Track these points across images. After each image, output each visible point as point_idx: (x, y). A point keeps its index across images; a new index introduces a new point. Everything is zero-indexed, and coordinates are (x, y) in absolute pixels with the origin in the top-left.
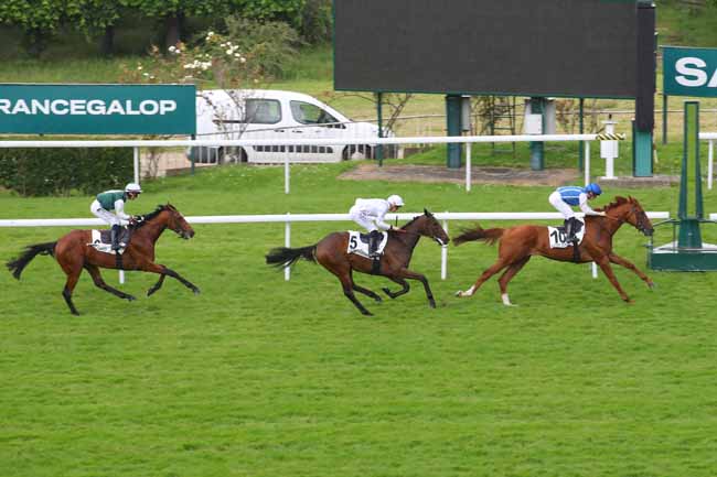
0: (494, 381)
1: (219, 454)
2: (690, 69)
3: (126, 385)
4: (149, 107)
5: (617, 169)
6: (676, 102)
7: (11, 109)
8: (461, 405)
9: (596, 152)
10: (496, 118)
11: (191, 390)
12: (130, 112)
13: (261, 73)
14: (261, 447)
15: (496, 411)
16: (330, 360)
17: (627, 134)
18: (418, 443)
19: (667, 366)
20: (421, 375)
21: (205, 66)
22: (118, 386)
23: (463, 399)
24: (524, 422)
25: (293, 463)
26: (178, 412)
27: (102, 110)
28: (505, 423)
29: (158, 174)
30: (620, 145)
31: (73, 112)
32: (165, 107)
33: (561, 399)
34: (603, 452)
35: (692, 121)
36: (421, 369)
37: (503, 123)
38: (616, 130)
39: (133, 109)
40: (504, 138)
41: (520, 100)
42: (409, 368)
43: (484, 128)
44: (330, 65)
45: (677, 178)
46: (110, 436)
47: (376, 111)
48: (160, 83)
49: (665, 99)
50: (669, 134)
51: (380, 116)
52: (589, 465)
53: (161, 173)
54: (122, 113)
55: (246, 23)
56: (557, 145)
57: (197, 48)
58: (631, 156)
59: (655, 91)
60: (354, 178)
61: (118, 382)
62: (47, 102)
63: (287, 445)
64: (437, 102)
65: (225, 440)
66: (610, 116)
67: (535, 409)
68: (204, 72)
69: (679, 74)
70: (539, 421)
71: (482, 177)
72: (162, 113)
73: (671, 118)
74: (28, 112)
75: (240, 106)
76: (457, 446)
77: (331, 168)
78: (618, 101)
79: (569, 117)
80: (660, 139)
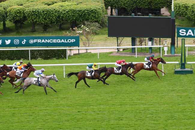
0: (143, 98)
1: (86, 113)
2: (182, 32)
3: (66, 99)
4: (70, 41)
5: (167, 53)
6: (180, 39)
7: (41, 42)
8: (136, 103)
9: (163, 49)
10: (142, 42)
11: (79, 100)
12: (66, 42)
13: (93, 33)
14: (94, 112)
15: (143, 104)
16: (108, 93)
17: (170, 45)
18: (127, 111)
19: (178, 94)
20: (127, 96)
21: (81, 32)
22: (64, 99)
23: (136, 101)
24: (148, 106)
25: (101, 115)
26: (77, 104)
27: (60, 42)
28: (145, 106)
30: (168, 48)
31: (54, 42)
32: (73, 41)
33: (156, 101)
34: (166, 112)
35: (183, 43)
36: (127, 95)
37: (143, 43)
38: (167, 45)
40: (143, 46)
41: (147, 39)
42: (125, 95)
43: (139, 44)
44: (107, 31)
45: (180, 55)
46: (63, 109)
47: (117, 41)
48: (72, 36)
49: (177, 38)
50: (178, 45)
51: (118, 42)
52: (163, 115)
53: (72, 54)
54: (64, 42)
55: (89, 23)
56: (155, 48)
57: (79, 28)
58: (170, 50)
59: (175, 36)
60: (113, 55)
61: (64, 98)
62: (48, 40)
63: (100, 111)
64: (129, 39)
65: (86, 110)
66: (166, 42)
67: (151, 103)
68: (81, 33)
69: (180, 33)
70: (152, 106)
71: (139, 55)
73: (179, 42)
74: (45, 42)
75: (88, 40)
76: (135, 111)
77: (108, 53)
78: (167, 39)
79: (157, 42)
80: (177, 47)
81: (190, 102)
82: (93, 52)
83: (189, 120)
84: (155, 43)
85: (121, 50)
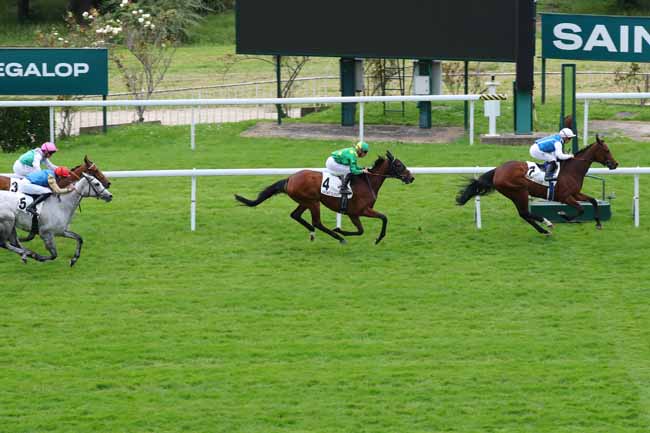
0: (385, 324)
1: (129, 393)
2: (566, 34)
3: (42, 329)
4: (64, 70)
5: (498, 128)
6: (554, 64)
8: (357, 347)
9: (480, 112)
10: (387, 79)
11: (103, 333)
12: (45, 74)
13: (168, 38)
14: (169, 387)
15: (388, 353)
16: (234, 305)
17: (509, 94)
18: (316, 382)
19: (545, 310)
20: (319, 319)
21: (116, 31)
22: (35, 330)
23: (358, 342)
24: (414, 363)
25: (199, 402)
26: (91, 354)
27: (19, 73)
29: (72, 133)
30: (502, 104)
32: (79, 69)
33: (447, 341)
34: (489, 390)
35: (570, 84)
36: (318, 313)
37: (393, 84)
38: (498, 90)
39: (48, 71)
40: (393, 98)
41: (409, 63)
42: (307, 312)
43: (376, 89)
44: (233, 30)
46: (28, 376)
47: (275, 74)
48: (73, 47)
49: (544, 62)
50: (546, 94)
51: (279, 77)
52: (475, 402)
53: (75, 131)
54: (39, 75)
56: (443, 104)
57: (108, 15)
58: (512, 115)
59: (534, 54)
60: (256, 135)
61: (36, 325)
63: (194, 384)
64: (331, 65)
65: (135, 381)
66: (493, 78)
67: (423, 351)
68: (116, 37)
69: (557, 39)
70: (428, 362)
71: (372, 134)
72: (76, 75)
73: (549, 77)
75: (148, 69)
76: (351, 385)
77: (234, 126)
78: (500, 64)
79: (455, 79)
80: (540, 99)
81: (595, 345)
82: (169, 119)
83: (591, 424)
84: (443, 84)
85: (296, 114)
